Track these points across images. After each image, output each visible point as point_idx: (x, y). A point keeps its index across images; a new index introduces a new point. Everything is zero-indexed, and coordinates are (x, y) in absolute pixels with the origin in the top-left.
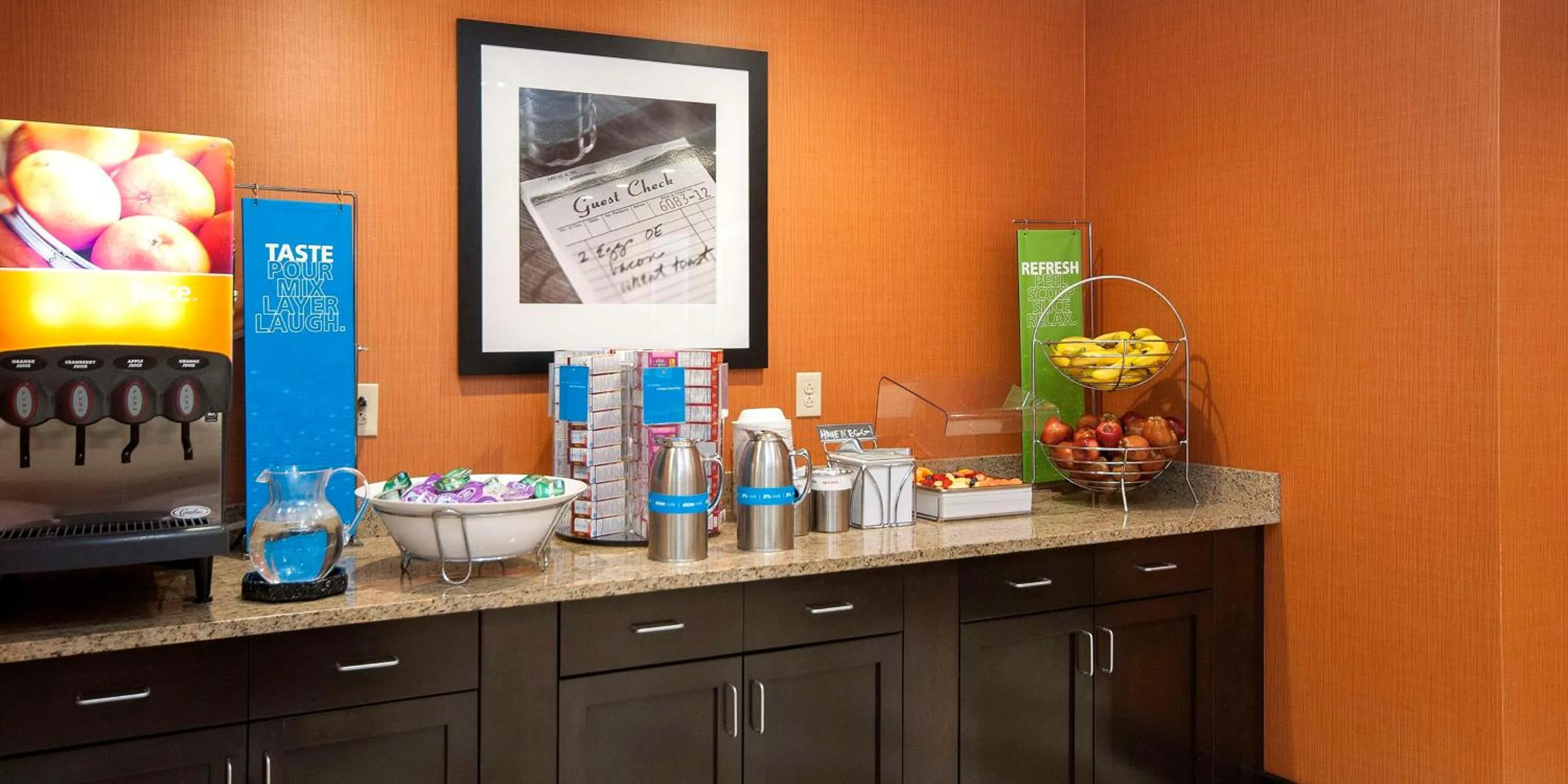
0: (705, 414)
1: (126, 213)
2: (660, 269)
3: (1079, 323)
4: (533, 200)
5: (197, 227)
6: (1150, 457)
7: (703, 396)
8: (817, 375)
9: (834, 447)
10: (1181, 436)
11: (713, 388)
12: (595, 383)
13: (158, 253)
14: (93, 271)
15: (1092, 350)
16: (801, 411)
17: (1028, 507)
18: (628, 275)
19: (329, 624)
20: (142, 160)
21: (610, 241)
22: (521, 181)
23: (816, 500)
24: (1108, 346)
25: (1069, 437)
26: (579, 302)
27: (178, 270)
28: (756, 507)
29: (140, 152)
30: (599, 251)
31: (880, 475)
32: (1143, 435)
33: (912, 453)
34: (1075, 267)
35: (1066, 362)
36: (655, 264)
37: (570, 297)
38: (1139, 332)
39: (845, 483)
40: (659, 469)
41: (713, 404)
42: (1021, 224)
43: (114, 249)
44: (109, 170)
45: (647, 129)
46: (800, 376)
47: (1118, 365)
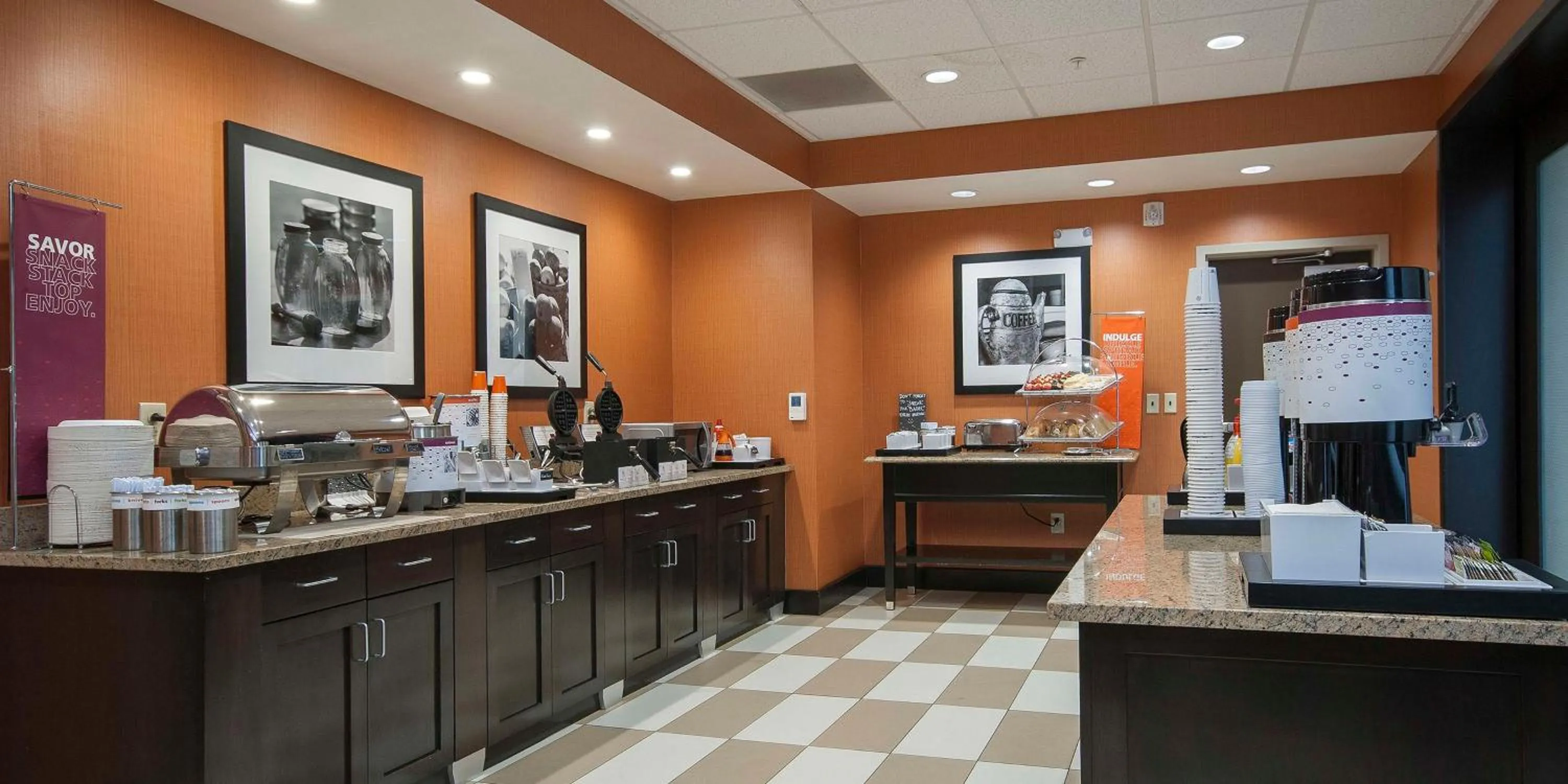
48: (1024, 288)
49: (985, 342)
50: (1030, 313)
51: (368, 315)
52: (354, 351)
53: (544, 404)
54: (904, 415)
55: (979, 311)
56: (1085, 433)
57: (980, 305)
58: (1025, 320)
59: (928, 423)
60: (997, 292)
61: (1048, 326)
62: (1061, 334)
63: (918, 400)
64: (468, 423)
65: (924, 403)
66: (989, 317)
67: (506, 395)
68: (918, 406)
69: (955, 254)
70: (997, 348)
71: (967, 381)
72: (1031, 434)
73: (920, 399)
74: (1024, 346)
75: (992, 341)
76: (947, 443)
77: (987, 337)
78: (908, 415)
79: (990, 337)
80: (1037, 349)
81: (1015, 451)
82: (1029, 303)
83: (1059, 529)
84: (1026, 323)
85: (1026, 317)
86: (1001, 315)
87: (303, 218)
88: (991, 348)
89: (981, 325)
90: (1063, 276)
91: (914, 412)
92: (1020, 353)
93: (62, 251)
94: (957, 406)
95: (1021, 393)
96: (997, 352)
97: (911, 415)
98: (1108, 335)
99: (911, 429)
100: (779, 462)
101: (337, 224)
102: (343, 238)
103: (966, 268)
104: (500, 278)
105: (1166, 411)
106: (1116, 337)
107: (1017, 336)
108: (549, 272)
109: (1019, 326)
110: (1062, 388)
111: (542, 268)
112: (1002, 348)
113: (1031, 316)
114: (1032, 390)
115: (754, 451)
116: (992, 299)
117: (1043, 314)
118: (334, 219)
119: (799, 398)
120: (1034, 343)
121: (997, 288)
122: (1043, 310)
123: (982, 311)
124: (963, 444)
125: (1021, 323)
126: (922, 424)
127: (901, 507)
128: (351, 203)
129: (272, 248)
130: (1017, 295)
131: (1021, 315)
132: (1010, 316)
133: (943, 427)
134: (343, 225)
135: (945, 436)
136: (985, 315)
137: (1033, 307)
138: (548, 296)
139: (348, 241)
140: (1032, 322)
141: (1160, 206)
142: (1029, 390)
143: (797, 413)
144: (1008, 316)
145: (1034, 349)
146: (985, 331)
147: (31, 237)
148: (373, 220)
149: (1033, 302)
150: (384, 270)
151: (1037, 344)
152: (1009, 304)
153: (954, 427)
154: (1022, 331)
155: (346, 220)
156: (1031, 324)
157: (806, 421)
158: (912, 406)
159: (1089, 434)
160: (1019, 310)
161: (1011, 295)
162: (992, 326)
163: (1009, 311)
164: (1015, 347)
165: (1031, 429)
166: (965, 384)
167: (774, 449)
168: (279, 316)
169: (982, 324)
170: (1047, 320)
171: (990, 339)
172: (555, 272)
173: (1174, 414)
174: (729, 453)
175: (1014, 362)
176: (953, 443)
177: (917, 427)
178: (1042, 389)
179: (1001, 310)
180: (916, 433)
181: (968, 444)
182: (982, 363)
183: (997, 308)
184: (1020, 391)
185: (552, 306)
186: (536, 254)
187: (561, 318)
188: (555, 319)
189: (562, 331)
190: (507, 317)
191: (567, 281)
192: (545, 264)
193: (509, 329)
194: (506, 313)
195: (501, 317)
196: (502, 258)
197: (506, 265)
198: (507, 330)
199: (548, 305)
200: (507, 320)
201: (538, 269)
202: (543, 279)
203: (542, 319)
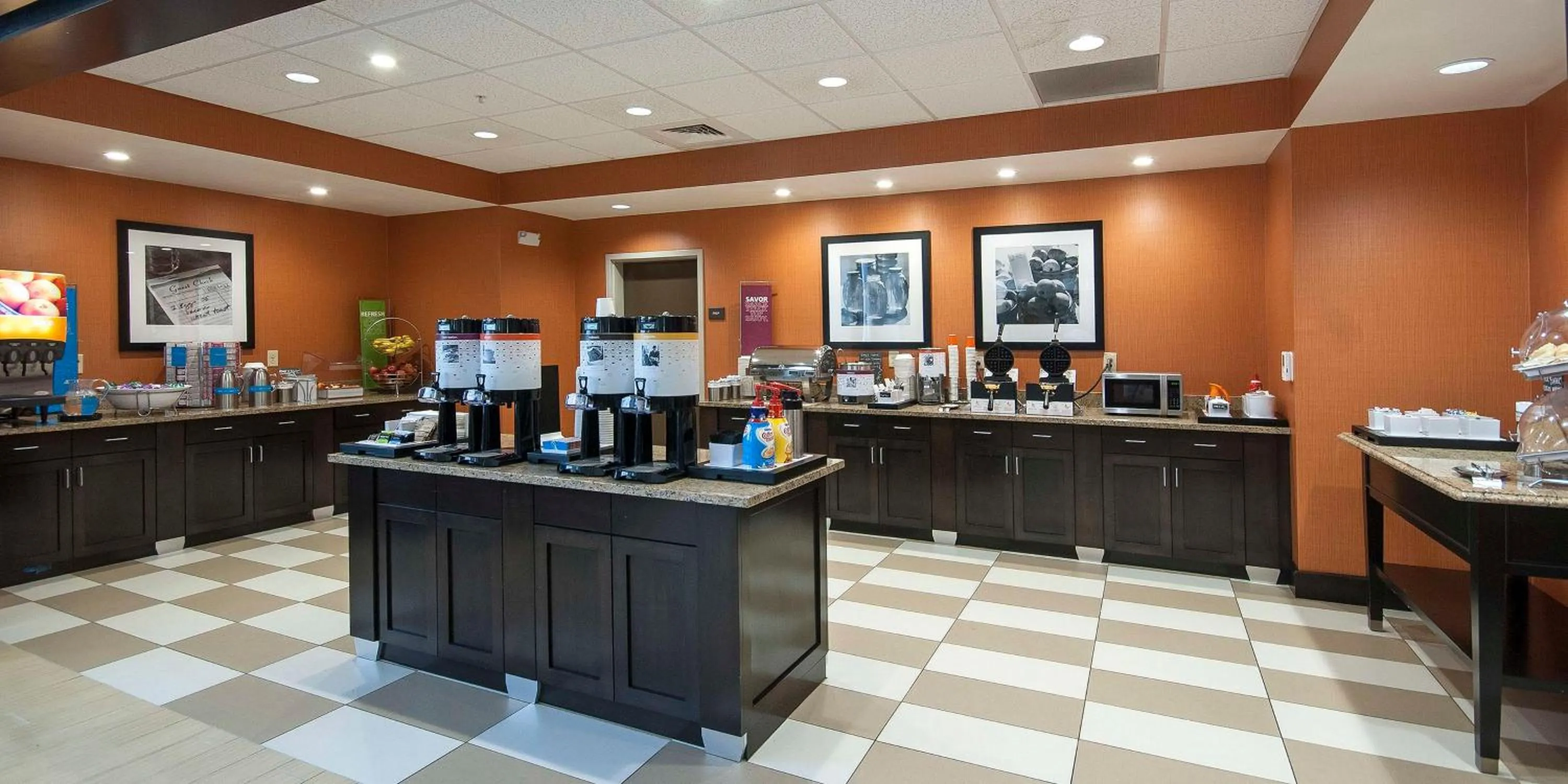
0: (234, 364)
1: (31, 298)
2: (208, 313)
3: (385, 333)
4: (152, 287)
5: (55, 303)
6: (406, 377)
7: (233, 357)
8: (277, 351)
9: (284, 376)
10: (419, 371)
11: (237, 355)
12: (189, 352)
13: (42, 310)
14: (19, 316)
15: (386, 342)
16: (270, 364)
17: (362, 394)
18: (194, 315)
19: (103, 426)
20: (36, 282)
21: (186, 302)
22: (146, 279)
23: (279, 393)
24: (393, 341)
25: (378, 372)
26: (173, 324)
27: (49, 315)
28: (256, 393)
29: (35, 279)
30: (181, 306)
31: (304, 384)
32: (404, 370)
33: (316, 376)
34: (383, 314)
35: (377, 346)
36: (206, 311)
37: (169, 322)
38: (404, 336)
39: (290, 386)
40: (218, 382)
41: (237, 361)
42: (360, 298)
43: (27, 309)
44: (25, 285)
45: (201, 261)
46: (269, 352)
47: (395, 347)
51: (893, 307)
52: (885, 326)
87: (856, 268)
93: (756, 301)
101: (875, 267)
102: (878, 273)
104: (997, 275)
111: (1044, 262)
118: (873, 265)
128: (882, 255)
129: (841, 284)
134: (877, 267)
138: (1051, 279)
139: (881, 274)
147: (747, 298)
148: (896, 261)
155: (879, 264)
157: (1293, 382)
168: (844, 312)
172: (1060, 262)
185: (1056, 286)
186: (1038, 253)
187: (1068, 293)
188: (1059, 295)
189: (1071, 302)
190: (1005, 299)
191: (1077, 266)
192: (1048, 259)
193: (1007, 306)
194: (1004, 296)
195: (997, 299)
196: (998, 262)
197: (1004, 266)
198: (1005, 307)
199: (1052, 286)
200: (1005, 301)
201: (1039, 263)
202: (1046, 269)
203: (1045, 296)
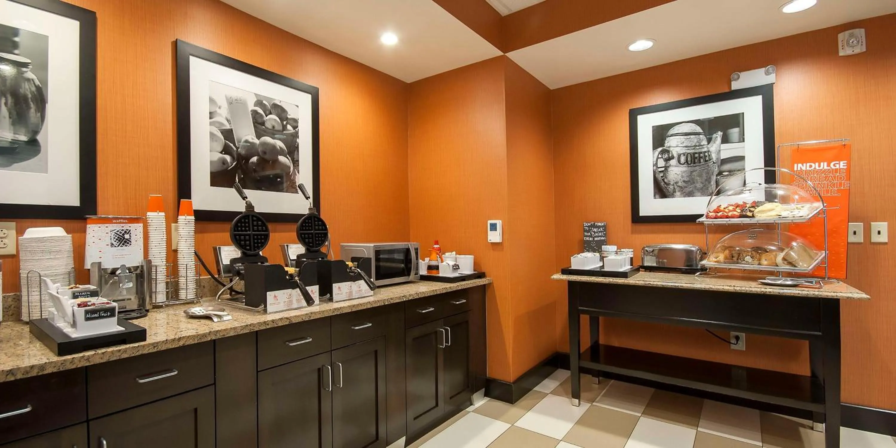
48: (698, 129)
49: (660, 179)
50: (705, 152)
51: (5, 135)
53: (229, 226)
54: (588, 239)
55: (654, 153)
56: (786, 262)
57: (655, 148)
58: (700, 158)
59: (608, 246)
60: (672, 136)
61: (724, 161)
62: (739, 168)
63: (599, 227)
64: (112, 244)
65: (605, 230)
66: (664, 158)
67: (193, 218)
68: (600, 232)
69: (630, 108)
70: (672, 183)
71: (643, 212)
72: (715, 260)
73: (602, 227)
74: (699, 181)
75: (666, 178)
76: (627, 264)
77: (662, 175)
78: (591, 239)
79: (664, 174)
80: (713, 183)
81: (696, 275)
82: (705, 142)
83: (741, 346)
84: (702, 160)
85: (702, 155)
86: (675, 155)
88: (665, 183)
89: (656, 165)
90: (741, 115)
91: (596, 237)
92: (696, 187)
94: (633, 232)
95: (703, 222)
96: (671, 187)
97: (594, 239)
98: (800, 165)
99: (594, 251)
100: (480, 275)
103: (641, 119)
104: (210, 118)
105: (873, 241)
106: (811, 166)
107: (692, 172)
108: (275, 120)
109: (694, 163)
110: (753, 216)
111: (266, 116)
112: (676, 183)
113: (706, 154)
114: (716, 218)
115: (456, 267)
116: (666, 142)
117: (720, 151)
119: (496, 224)
120: (710, 178)
121: (672, 131)
122: (720, 148)
123: (657, 153)
124: (641, 264)
125: (696, 161)
126: (603, 246)
127: (585, 319)
130: (692, 136)
131: (696, 153)
132: (684, 155)
133: (622, 250)
135: (625, 258)
136: (660, 156)
137: (709, 146)
138: (273, 139)
140: (707, 159)
141: (861, 32)
142: (712, 218)
143: (495, 237)
144: (682, 155)
145: (710, 182)
146: (660, 170)
149: (709, 141)
150: (32, 92)
151: (714, 178)
152: (684, 145)
153: (632, 250)
154: (697, 168)
156: (706, 161)
157: (501, 243)
158: (594, 232)
159: (790, 264)
160: (694, 149)
161: (686, 137)
162: (667, 165)
163: (684, 150)
164: (690, 181)
165: (715, 255)
166: (640, 215)
167: (476, 264)
169: (657, 163)
170: (724, 156)
171: (665, 176)
172: (282, 120)
173: (886, 243)
174: (437, 268)
175: (690, 194)
176: (632, 265)
177: (599, 250)
178: (727, 217)
179: (675, 152)
180: (598, 255)
181: (646, 264)
182: (657, 196)
183: (671, 149)
184: (701, 220)
185: (278, 147)
186: (259, 103)
187: (290, 158)
188: (282, 158)
189: (292, 169)
190: (221, 153)
191: (297, 129)
192: (271, 113)
193: (224, 164)
194: (220, 149)
195: (210, 151)
196: (212, 101)
197: (220, 108)
198: (221, 164)
199: (274, 147)
200: (221, 155)
201: (262, 115)
202: (268, 125)
203: (267, 157)
